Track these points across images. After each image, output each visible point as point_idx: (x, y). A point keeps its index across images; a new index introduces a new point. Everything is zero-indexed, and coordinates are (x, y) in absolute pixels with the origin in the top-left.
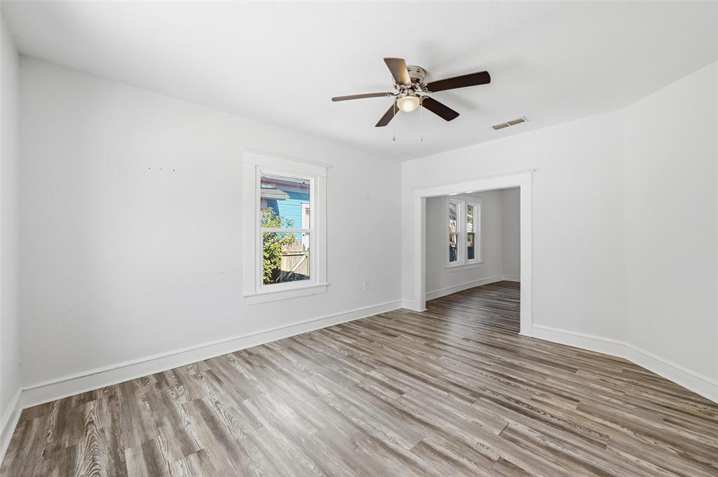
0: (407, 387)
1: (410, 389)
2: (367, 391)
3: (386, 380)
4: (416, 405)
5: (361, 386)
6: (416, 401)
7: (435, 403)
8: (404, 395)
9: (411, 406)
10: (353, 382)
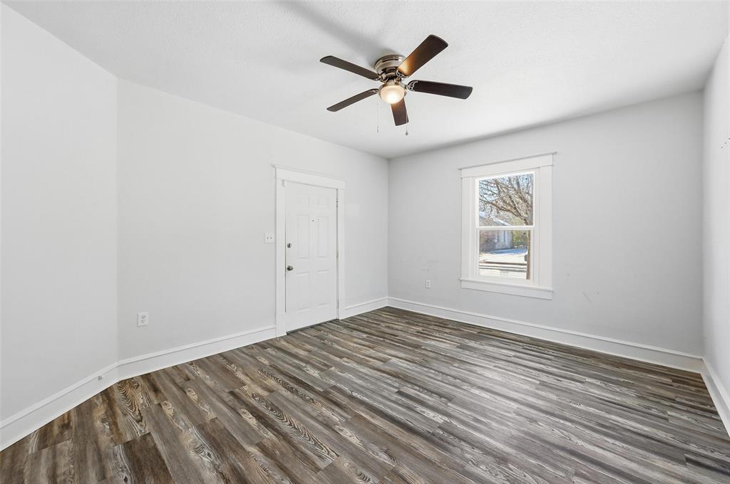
0: (394, 399)
1: (390, 397)
2: (435, 394)
3: (419, 408)
4: (385, 382)
5: (443, 399)
6: (385, 386)
7: (369, 384)
8: (397, 390)
9: (390, 382)
10: (454, 403)
